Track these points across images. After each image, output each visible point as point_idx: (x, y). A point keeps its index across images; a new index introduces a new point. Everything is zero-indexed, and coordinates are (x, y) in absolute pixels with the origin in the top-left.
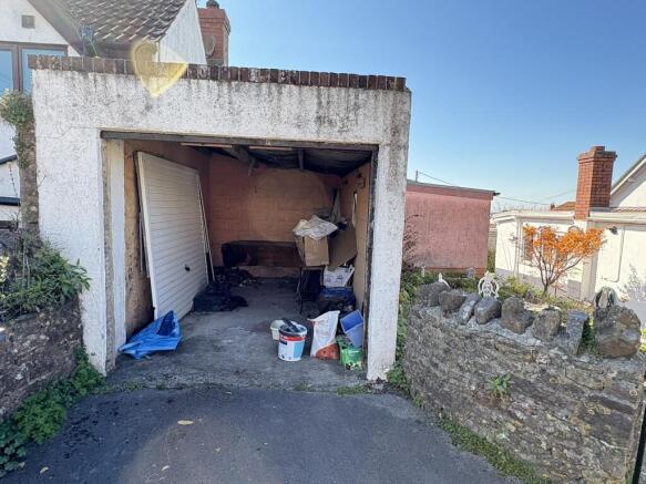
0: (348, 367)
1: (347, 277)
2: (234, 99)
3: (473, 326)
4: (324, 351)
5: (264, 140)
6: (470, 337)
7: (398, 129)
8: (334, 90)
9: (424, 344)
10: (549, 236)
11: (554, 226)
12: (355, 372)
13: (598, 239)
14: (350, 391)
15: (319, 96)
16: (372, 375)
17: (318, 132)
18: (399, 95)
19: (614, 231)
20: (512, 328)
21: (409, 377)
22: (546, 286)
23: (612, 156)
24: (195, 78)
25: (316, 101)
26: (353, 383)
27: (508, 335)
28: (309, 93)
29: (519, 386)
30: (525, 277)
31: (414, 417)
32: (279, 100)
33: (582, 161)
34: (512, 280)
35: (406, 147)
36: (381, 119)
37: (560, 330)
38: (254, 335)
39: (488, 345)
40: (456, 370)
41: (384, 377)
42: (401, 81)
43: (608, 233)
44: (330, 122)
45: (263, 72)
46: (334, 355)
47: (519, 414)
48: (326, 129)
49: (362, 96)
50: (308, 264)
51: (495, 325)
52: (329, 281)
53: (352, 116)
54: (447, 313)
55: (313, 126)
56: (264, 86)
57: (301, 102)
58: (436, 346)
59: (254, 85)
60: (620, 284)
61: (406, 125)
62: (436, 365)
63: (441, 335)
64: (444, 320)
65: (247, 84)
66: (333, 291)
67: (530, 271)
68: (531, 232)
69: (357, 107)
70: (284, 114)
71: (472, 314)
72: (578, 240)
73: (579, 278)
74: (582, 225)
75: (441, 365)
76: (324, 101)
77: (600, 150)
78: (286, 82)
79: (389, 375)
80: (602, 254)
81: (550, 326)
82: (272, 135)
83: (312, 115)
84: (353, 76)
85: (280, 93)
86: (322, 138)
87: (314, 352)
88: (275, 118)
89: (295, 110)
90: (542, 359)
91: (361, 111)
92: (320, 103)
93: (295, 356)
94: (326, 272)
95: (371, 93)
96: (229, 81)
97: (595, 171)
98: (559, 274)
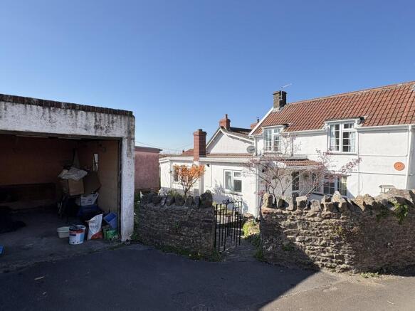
0: (111, 239)
1: (94, 199)
2: (52, 115)
3: (166, 207)
4: (95, 235)
5: (67, 135)
6: (165, 211)
7: (131, 132)
8: (102, 115)
9: (148, 219)
10: (185, 170)
11: (186, 164)
12: (114, 240)
13: (203, 170)
14: (115, 247)
15: (96, 117)
16: (123, 239)
17: (96, 132)
18: (130, 118)
19: (208, 165)
20: (179, 205)
21: (141, 235)
22: (186, 192)
23: (205, 133)
24: (29, 104)
25: (94, 119)
26: (116, 244)
27: (178, 208)
28: (91, 115)
29: (183, 224)
30: (175, 190)
31: (147, 248)
32: (76, 117)
33: (195, 134)
34: (171, 192)
35: (134, 139)
36: (123, 127)
37: (193, 203)
38: (45, 239)
39: (172, 213)
40: (161, 225)
41: (129, 239)
42: (131, 113)
43: (206, 167)
44: (101, 128)
45: (68, 104)
46: (101, 237)
47: (184, 234)
48: (99, 131)
49: (115, 118)
50: (71, 195)
51: (173, 205)
52: (84, 202)
53: (111, 126)
54: (156, 204)
55: (93, 130)
56: (68, 111)
57: (87, 119)
58: (152, 218)
59: (63, 110)
60: (212, 188)
61: (134, 130)
62: (153, 226)
63: (154, 213)
64: (155, 207)
65: (59, 109)
66: (88, 207)
67: (178, 187)
68: (177, 168)
69: (113, 122)
70: (79, 124)
71: (165, 202)
72: (196, 171)
73: (197, 188)
74: (197, 163)
75: (155, 225)
76: (98, 119)
77: (201, 130)
78: (80, 110)
79: (132, 237)
80: (205, 176)
81: (190, 202)
82: (73, 133)
83: (93, 124)
84: (110, 109)
85: (77, 114)
86: (97, 135)
87: (90, 237)
88: (75, 125)
89: (84, 122)
90: (189, 213)
91: (114, 124)
92: (96, 120)
93: (81, 241)
94: (82, 198)
95: (119, 117)
96: (49, 107)
97: (200, 139)
98: (190, 186)
